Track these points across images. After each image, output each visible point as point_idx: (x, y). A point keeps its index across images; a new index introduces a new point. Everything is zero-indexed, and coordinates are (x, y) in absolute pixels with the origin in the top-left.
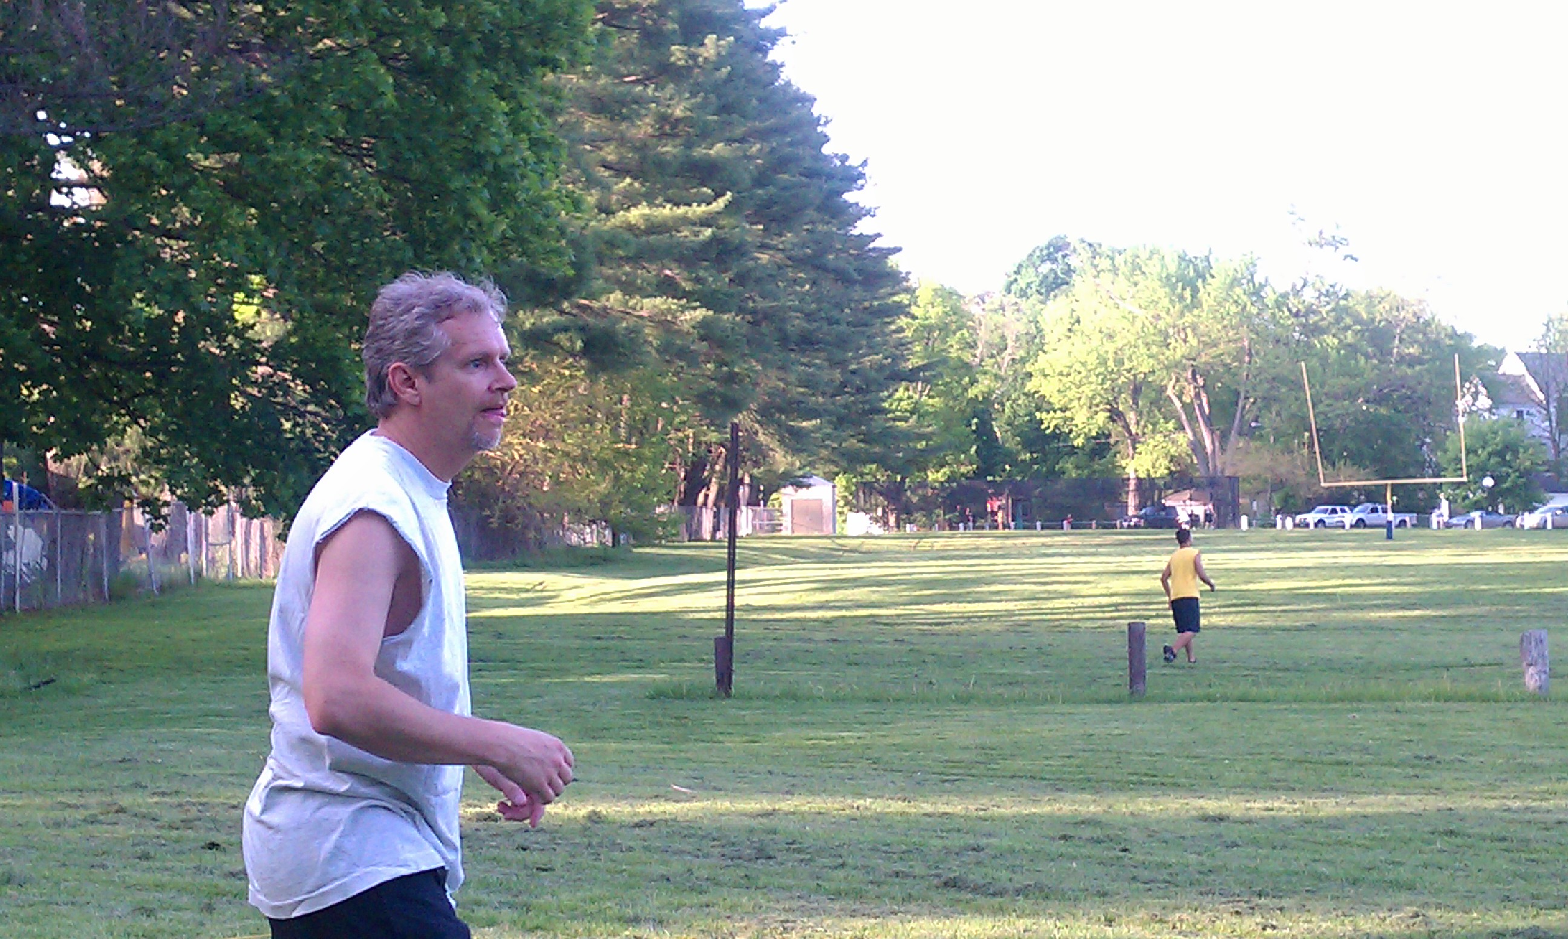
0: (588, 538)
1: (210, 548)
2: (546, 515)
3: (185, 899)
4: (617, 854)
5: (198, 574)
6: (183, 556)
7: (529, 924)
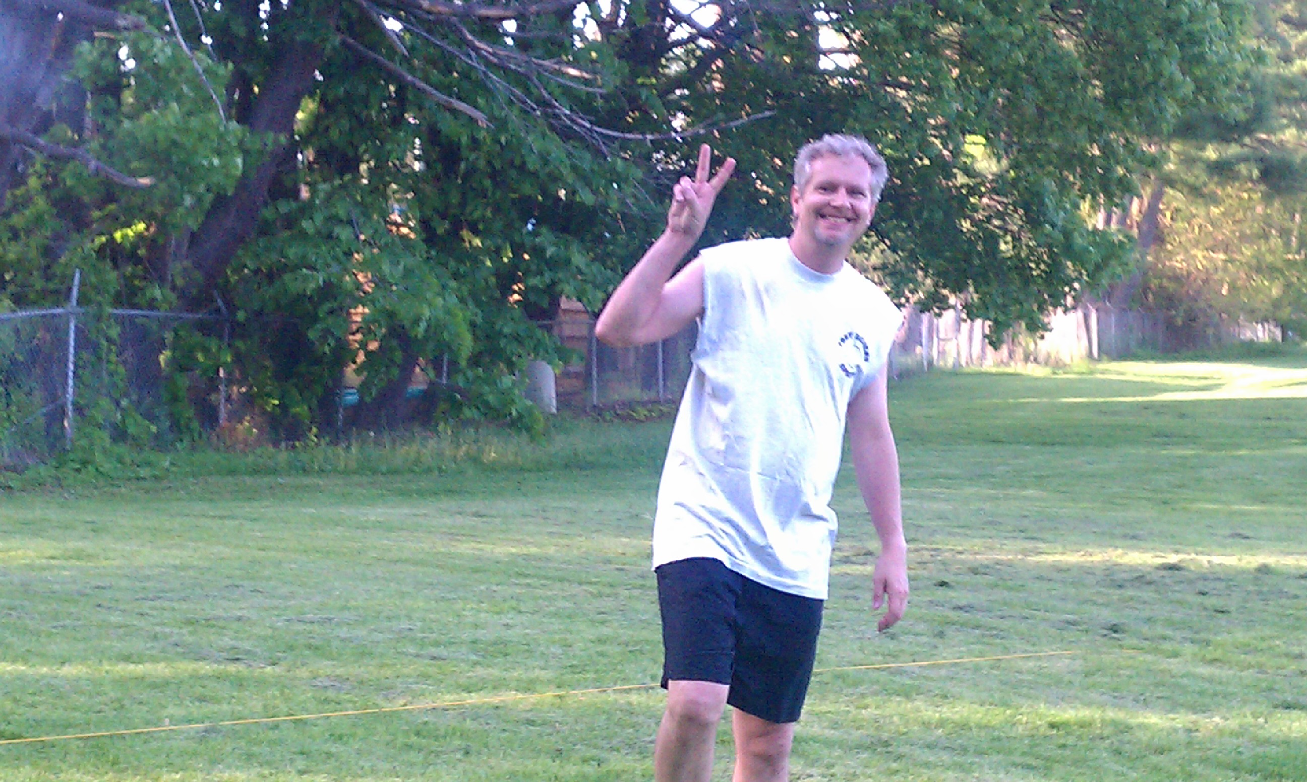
0: (1260, 334)
1: (941, 343)
2: (1224, 315)
3: (922, 627)
4: (1284, 601)
5: (930, 363)
6: (918, 349)
7: (1209, 657)
